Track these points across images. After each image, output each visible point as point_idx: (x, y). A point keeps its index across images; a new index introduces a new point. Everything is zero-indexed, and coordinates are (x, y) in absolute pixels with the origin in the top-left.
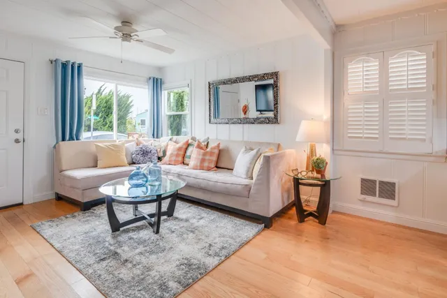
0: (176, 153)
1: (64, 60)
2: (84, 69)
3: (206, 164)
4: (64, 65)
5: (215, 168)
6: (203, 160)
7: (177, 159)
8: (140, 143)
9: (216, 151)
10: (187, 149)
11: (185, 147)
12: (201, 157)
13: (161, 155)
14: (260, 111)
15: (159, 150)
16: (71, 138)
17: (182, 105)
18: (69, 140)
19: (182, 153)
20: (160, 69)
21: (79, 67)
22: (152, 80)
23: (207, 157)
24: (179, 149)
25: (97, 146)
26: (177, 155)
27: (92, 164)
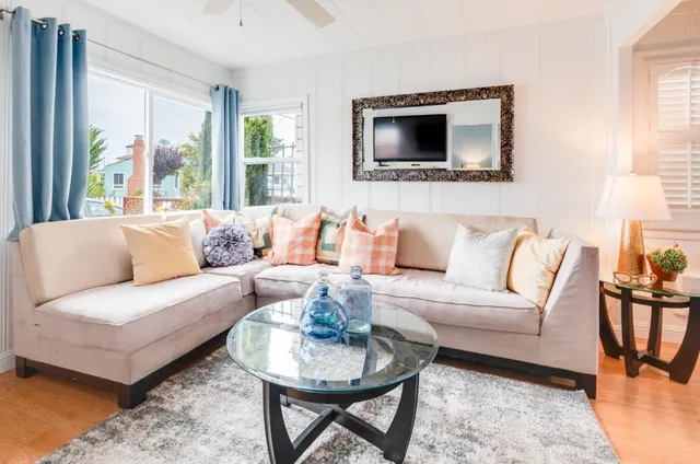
0: (301, 239)
1: (37, 15)
3: (382, 263)
4: (40, 30)
6: (376, 255)
10: (320, 231)
11: (317, 226)
12: (370, 248)
13: (260, 243)
15: (254, 234)
16: (58, 215)
18: (50, 220)
19: (312, 239)
20: (233, 71)
22: (221, 92)
23: (384, 249)
24: (307, 231)
25: (128, 232)
26: (305, 245)
27: (116, 274)
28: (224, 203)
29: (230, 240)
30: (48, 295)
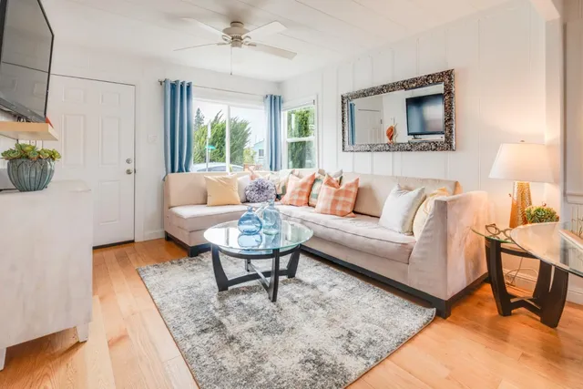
0: (298, 190)
1: (173, 80)
2: (193, 89)
3: (339, 208)
4: (173, 86)
5: (353, 214)
6: (335, 202)
7: (300, 198)
8: (256, 177)
9: (354, 190)
10: (312, 185)
11: (310, 182)
12: (332, 197)
13: (280, 192)
14: (414, 134)
15: (277, 186)
16: (181, 170)
17: (306, 129)
18: (179, 172)
19: (306, 190)
20: (279, 84)
21: (189, 87)
22: (269, 98)
23: (341, 198)
24: (303, 185)
25: (207, 179)
26: (300, 194)
27: (201, 200)
28: (271, 166)
29: (261, 189)
30: (172, 204)
